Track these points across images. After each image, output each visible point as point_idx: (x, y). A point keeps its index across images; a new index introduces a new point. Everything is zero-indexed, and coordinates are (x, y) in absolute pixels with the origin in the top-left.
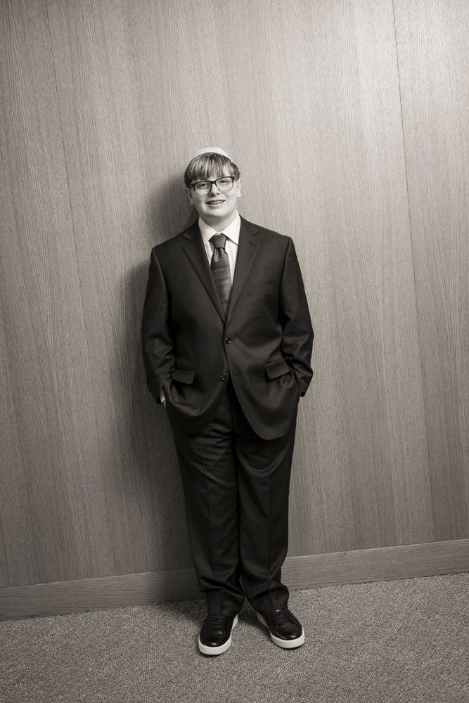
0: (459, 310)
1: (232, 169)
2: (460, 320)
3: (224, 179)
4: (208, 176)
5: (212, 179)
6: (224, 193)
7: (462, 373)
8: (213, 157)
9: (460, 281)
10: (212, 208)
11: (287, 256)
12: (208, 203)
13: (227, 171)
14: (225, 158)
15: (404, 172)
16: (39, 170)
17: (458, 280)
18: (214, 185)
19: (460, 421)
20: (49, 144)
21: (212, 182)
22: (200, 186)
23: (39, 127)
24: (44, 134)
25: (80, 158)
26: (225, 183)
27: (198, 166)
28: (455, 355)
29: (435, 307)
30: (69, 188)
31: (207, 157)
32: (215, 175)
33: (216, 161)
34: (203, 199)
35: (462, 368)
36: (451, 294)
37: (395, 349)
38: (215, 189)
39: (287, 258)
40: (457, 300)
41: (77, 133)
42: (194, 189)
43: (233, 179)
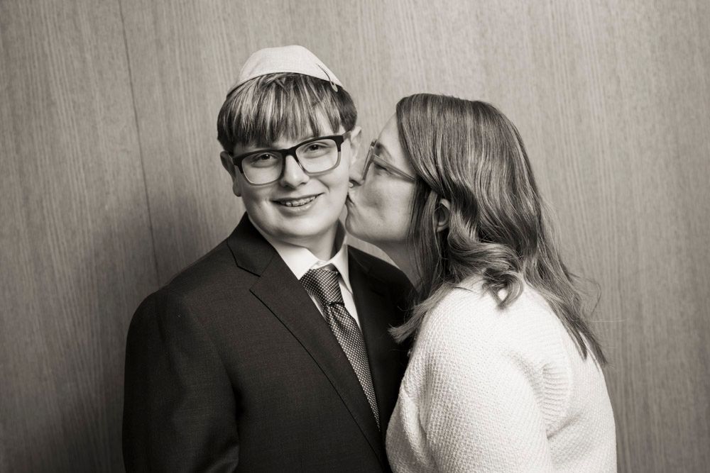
3: (316, 143)
4: (274, 137)
5: (284, 143)
6: (316, 176)
10: (289, 215)
12: (277, 202)
16: (74, 102)
20: (96, 47)
21: (284, 153)
22: (256, 160)
23: (75, 12)
24: (86, 29)
25: (161, 75)
26: (319, 152)
30: (139, 139)
34: (265, 193)
38: (294, 172)
41: (155, 23)
42: (242, 172)
43: (339, 140)
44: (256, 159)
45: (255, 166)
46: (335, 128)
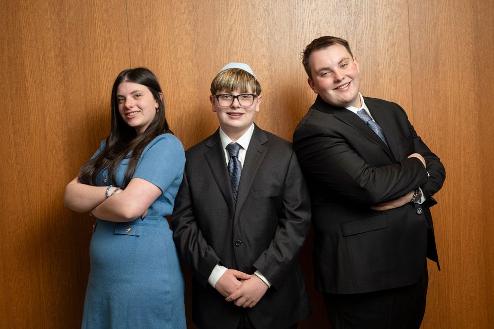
1: (255, 87)
3: (246, 95)
4: (232, 90)
5: (236, 94)
6: (244, 107)
8: (239, 73)
10: (231, 118)
11: (291, 161)
13: (250, 88)
14: (250, 75)
15: (410, 95)
18: (236, 99)
21: (235, 97)
23: (111, 45)
24: (115, 52)
26: (246, 99)
31: (234, 73)
32: (239, 89)
33: (241, 78)
34: (225, 110)
38: (236, 103)
39: (291, 163)
40: (451, 202)
42: (218, 100)
43: (254, 97)
44: (224, 96)
45: (223, 99)
46: (253, 92)
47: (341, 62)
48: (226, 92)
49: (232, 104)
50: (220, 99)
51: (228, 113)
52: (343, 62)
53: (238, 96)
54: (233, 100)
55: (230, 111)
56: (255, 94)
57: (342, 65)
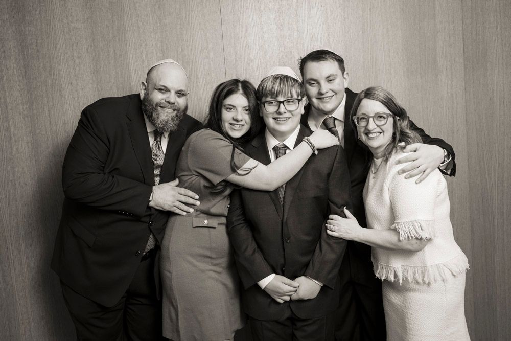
0: (498, 187)
1: (299, 91)
2: (498, 194)
4: (277, 96)
6: (290, 112)
7: (498, 231)
8: (284, 79)
9: (499, 166)
11: (335, 162)
13: (295, 93)
14: (294, 80)
17: (497, 165)
18: (282, 105)
19: (496, 264)
21: (280, 102)
26: (292, 103)
27: (269, 85)
28: (494, 218)
29: (482, 184)
31: (278, 78)
34: (271, 116)
35: (498, 227)
36: (492, 175)
37: (454, 214)
38: (282, 109)
39: (335, 164)
40: (497, 180)
42: (264, 106)
43: (299, 100)
44: (269, 103)
45: (269, 105)
46: (298, 96)
47: (329, 77)
48: (271, 98)
49: (278, 109)
50: (266, 105)
51: (274, 118)
52: (330, 77)
53: (284, 101)
54: (279, 106)
55: (276, 116)
56: (300, 98)
57: (329, 79)
